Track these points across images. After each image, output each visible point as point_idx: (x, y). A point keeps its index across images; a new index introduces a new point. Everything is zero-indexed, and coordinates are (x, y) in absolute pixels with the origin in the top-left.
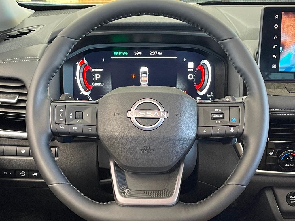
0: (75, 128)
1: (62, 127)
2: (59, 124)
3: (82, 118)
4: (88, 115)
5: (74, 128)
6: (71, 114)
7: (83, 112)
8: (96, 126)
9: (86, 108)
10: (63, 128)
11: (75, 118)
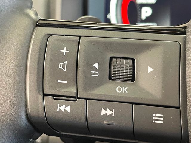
0: (109, 112)
1: (63, 108)
2: (53, 96)
3: (133, 79)
4: (150, 70)
5: (103, 112)
6: (96, 65)
7: (133, 60)
8: (179, 108)
9: (144, 48)
10: (68, 109)
11: (110, 78)
